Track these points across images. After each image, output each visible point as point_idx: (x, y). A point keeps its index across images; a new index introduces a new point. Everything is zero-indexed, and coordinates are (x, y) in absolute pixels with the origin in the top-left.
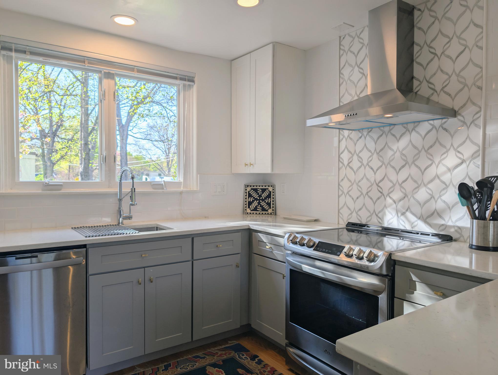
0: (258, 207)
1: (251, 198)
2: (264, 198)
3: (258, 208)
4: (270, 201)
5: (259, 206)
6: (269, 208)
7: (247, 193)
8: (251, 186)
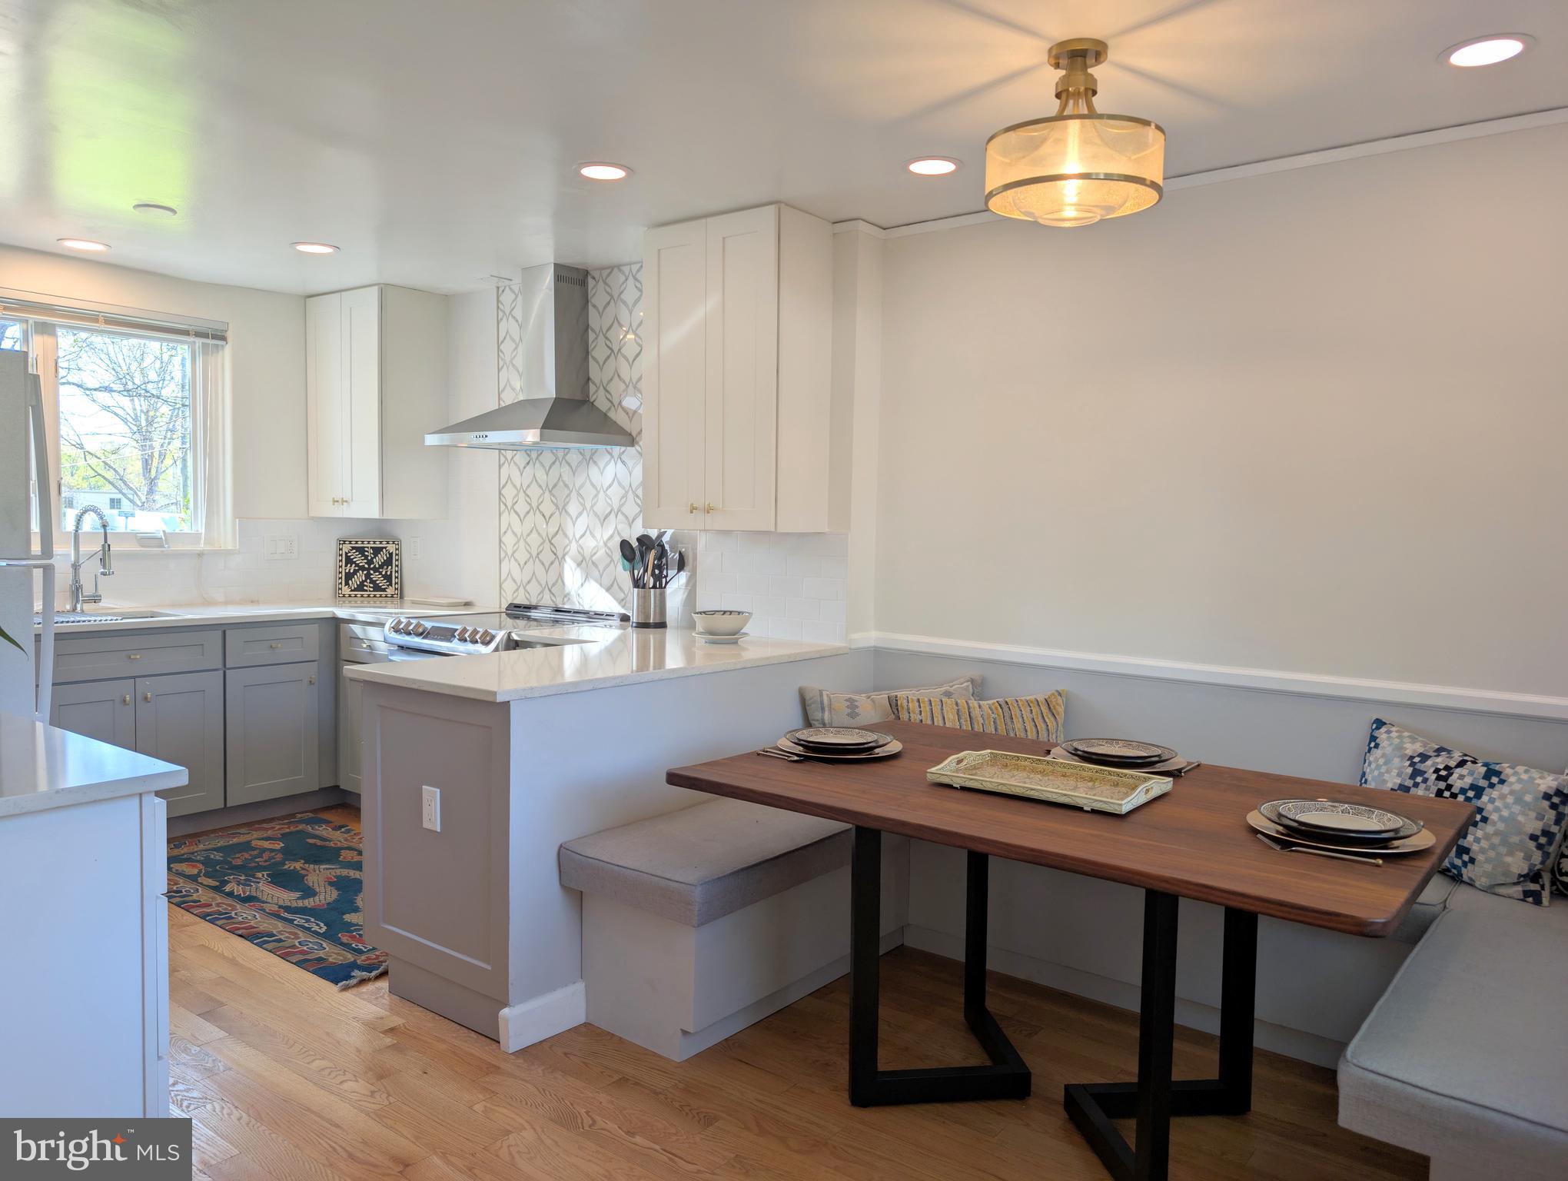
0: (365, 583)
1: (351, 566)
2: (377, 566)
3: (367, 586)
4: (391, 572)
5: (368, 581)
6: (388, 585)
7: (344, 556)
8: (350, 542)
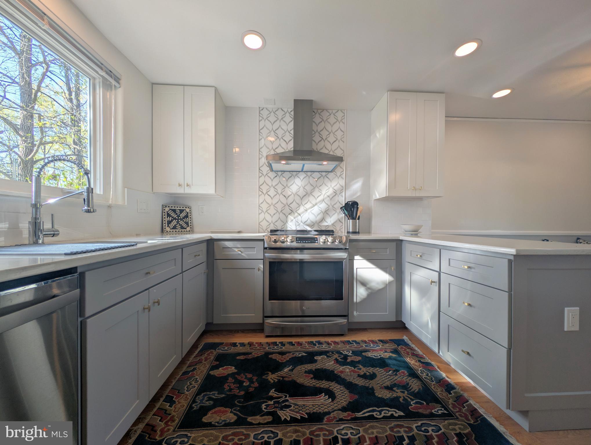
1: (170, 218)
2: (182, 218)
3: (178, 227)
4: (188, 220)
5: (178, 224)
6: (187, 226)
7: (166, 213)
8: (169, 207)
